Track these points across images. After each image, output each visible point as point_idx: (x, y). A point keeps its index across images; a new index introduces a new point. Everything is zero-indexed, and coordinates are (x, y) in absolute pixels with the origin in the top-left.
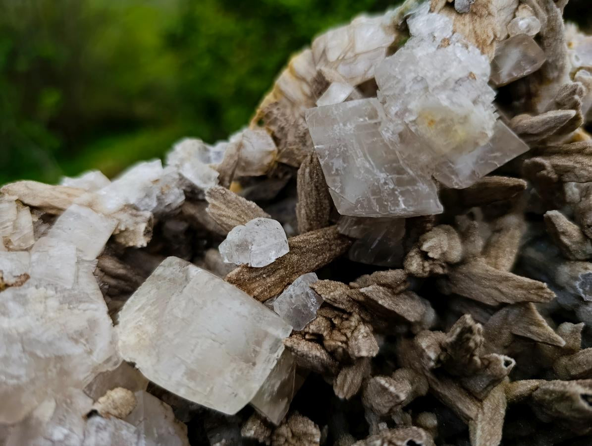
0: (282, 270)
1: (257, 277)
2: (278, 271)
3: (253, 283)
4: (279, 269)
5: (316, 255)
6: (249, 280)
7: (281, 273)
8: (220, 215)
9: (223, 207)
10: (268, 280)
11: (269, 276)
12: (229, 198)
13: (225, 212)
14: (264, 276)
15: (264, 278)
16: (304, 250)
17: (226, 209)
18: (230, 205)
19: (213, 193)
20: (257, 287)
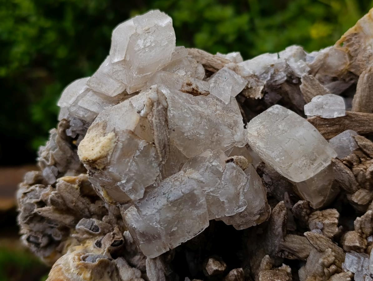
0: (338, 126)
1: (322, 125)
2: (336, 126)
3: (320, 127)
4: (336, 125)
5: (360, 125)
6: (318, 125)
7: (337, 127)
8: (307, 91)
9: (310, 87)
10: (329, 128)
11: (330, 126)
12: (314, 83)
13: (310, 90)
14: (327, 125)
15: (327, 127)
16: (353, 119)
17: (311, 89)
18: (314, 87)
19: (306, 78)
20: (322, 130)
